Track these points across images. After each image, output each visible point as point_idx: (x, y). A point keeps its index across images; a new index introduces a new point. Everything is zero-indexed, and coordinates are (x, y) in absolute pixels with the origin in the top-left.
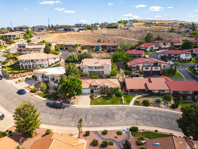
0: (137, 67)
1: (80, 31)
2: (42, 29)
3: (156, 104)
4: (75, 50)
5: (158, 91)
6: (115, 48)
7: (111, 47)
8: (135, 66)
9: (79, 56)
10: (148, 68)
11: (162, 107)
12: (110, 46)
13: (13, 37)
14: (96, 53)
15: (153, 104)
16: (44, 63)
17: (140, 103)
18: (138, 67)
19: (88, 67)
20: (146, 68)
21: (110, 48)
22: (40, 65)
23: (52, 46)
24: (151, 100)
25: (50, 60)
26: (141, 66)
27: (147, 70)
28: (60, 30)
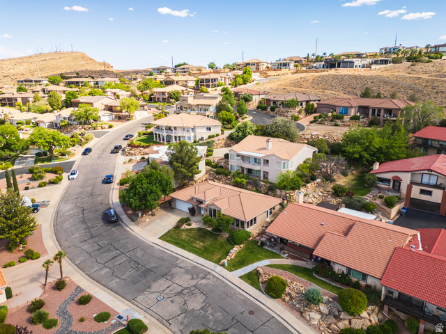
0: (394, 181)
1: (373, 67)
2: (285, 65)
3: (299, 303)
4: (286, 114)
5: (345, 270)
6: (396, 117)
7: (382, 111)
8: (389, 176)
9: (260, 128)
10: (430, 193)
11: (308, 322)
12: (379, 110)
13: (212, 82)
14: (332, 125)
15: (292, 298)
16: (186, 134)
17: (260, 280)
18: (397, 182)
19: (238, 156)
20: (422, 192)
21: (379, 115)
22: (179, 137)
23: (250, 103)
24: (297, 285)
25: (197, 131)
26: (406, 179)
27: (425, 197)
28: (315, 65)
